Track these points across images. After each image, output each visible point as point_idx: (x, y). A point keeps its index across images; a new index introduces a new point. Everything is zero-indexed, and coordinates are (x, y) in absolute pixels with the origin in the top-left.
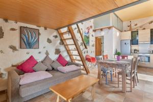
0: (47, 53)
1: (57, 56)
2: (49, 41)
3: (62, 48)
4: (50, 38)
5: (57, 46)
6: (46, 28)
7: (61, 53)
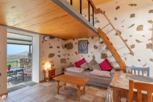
0: (94, 57)
1: (103, 60)
2: (96, 47)
3: (109, 53)
4: (96, 45)
5: (103, 51)
6: (93, 38)
7: (107, 58)
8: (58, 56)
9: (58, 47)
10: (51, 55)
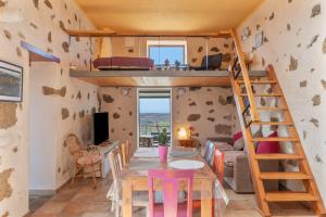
8: (209, 119)
9: (209, 103)
10: (194, 118)
